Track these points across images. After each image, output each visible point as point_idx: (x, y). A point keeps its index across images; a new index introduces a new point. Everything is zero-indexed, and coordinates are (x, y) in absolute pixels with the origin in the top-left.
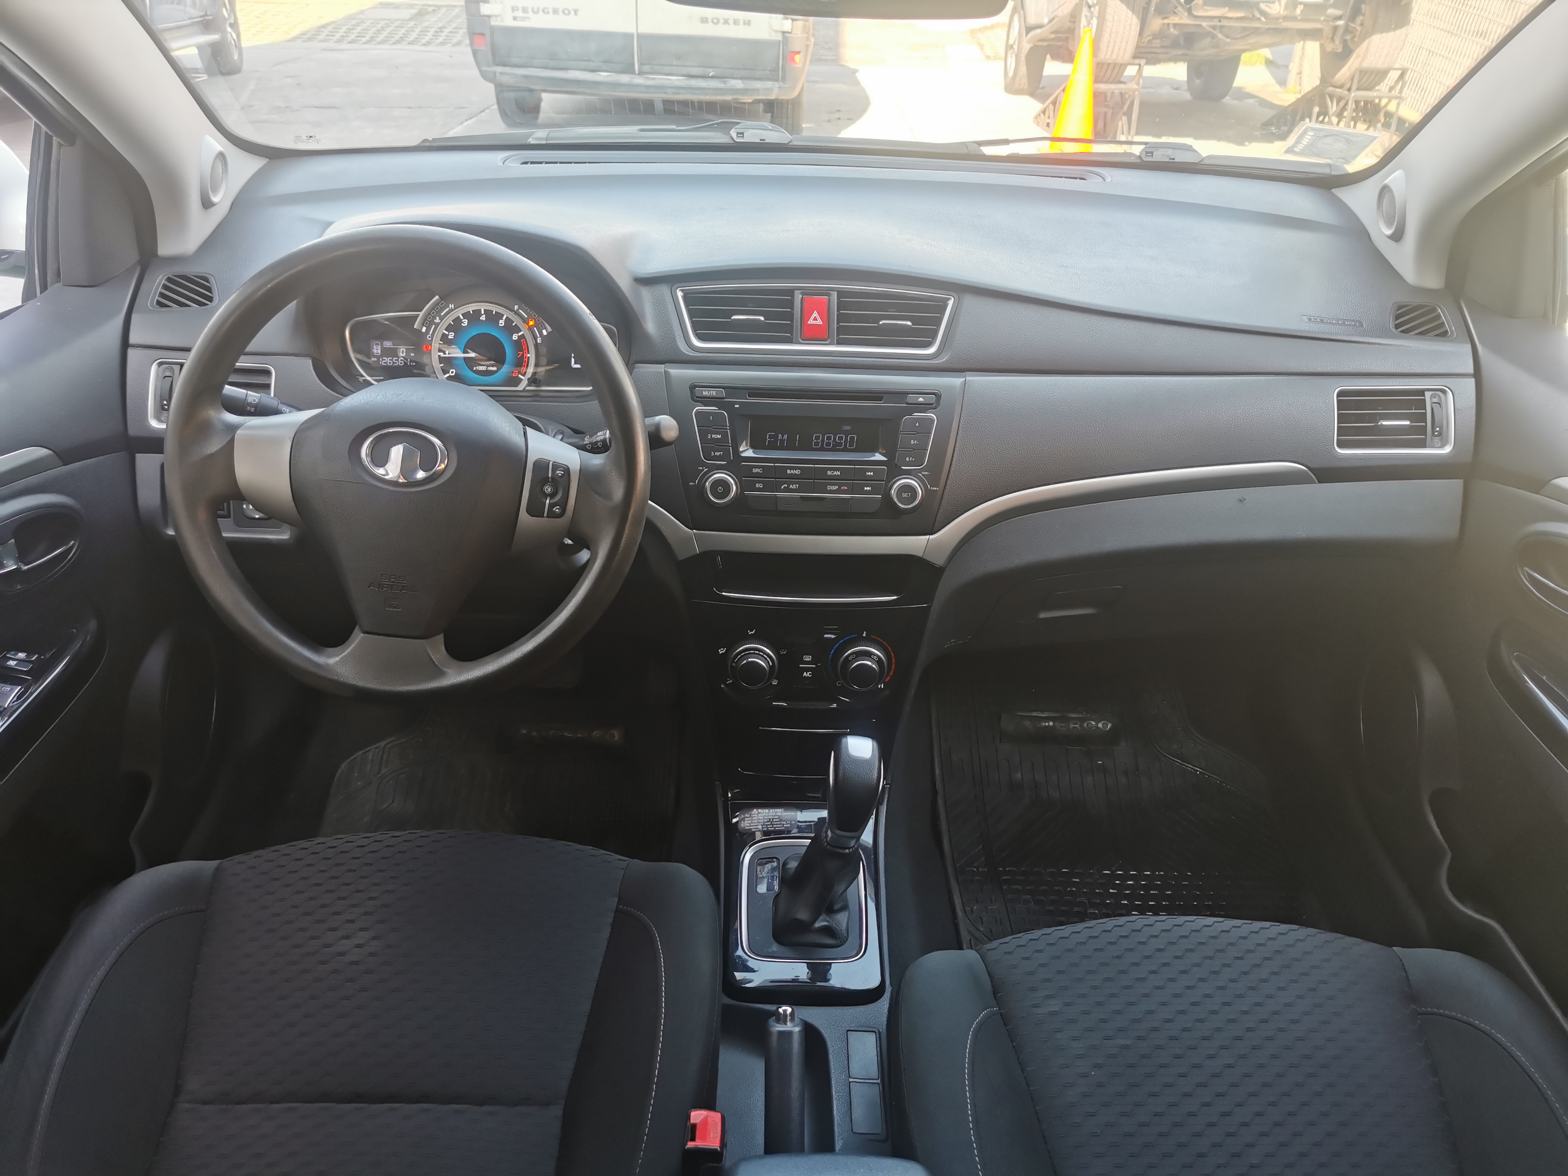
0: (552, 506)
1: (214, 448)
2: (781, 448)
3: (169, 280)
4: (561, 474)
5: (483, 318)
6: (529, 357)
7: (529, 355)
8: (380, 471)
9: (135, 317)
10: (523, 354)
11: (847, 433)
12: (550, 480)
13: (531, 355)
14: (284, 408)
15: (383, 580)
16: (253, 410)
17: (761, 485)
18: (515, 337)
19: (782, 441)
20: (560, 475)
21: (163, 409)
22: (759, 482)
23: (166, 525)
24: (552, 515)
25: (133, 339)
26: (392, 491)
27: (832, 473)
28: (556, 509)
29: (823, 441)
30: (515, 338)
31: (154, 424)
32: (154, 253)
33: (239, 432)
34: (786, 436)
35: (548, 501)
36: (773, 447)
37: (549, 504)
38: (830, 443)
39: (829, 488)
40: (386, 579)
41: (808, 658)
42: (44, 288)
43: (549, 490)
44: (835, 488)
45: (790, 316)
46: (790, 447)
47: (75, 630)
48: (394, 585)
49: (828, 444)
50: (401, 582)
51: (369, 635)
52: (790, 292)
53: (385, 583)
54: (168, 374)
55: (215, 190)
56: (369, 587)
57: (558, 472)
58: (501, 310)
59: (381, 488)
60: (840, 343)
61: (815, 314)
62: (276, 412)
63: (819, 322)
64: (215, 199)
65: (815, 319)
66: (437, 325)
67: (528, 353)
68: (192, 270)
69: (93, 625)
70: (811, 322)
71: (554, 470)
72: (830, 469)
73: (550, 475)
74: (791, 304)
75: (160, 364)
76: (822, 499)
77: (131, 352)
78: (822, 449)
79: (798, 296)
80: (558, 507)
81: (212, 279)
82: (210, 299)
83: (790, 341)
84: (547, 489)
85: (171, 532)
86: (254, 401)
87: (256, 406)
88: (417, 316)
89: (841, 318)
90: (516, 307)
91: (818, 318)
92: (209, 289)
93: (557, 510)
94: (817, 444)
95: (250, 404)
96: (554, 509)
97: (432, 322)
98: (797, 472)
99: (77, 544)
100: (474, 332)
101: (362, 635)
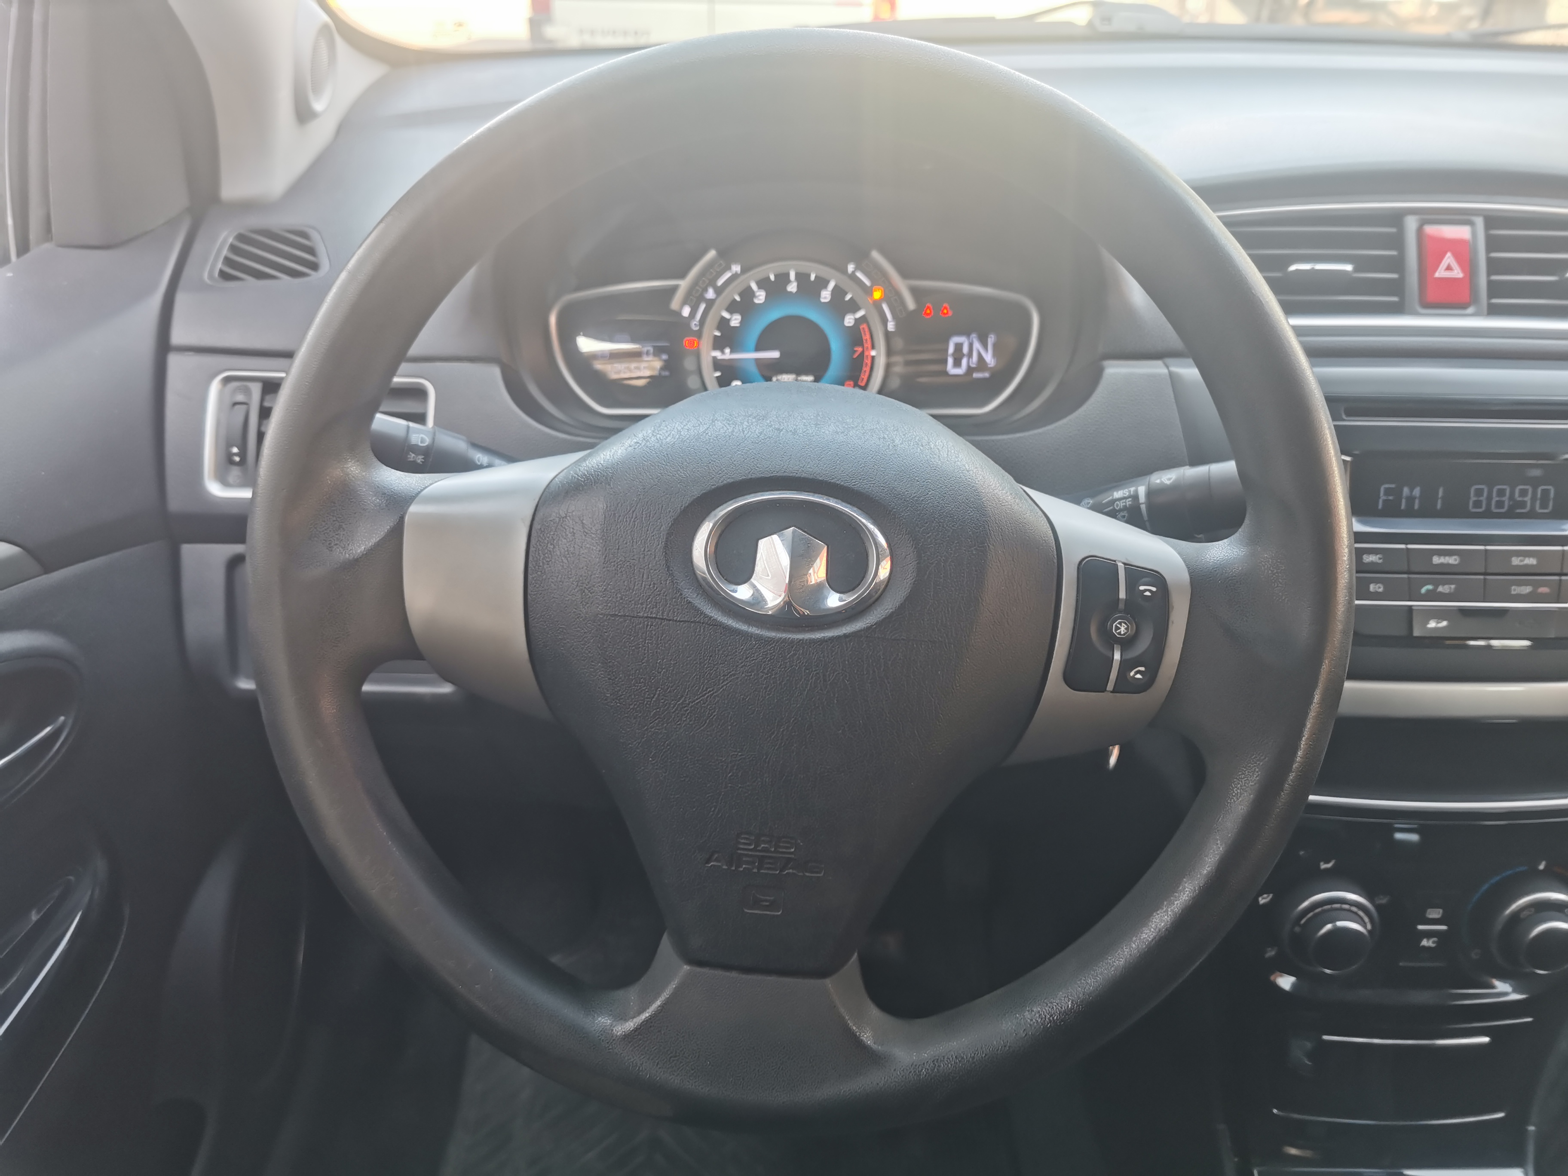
0: (1127, 665)
1: (359, 547)
2: (1410, 513)
3: (241, 237)
4: (1150, 591)
5: (792, 288)
6: (873, 357)
7: (873, 353)
8: (743, 593)
9: (181, 300)
10: (863, 352)
11: (1535, 482)
12: (1121, 606)
13: (879, 354)
14: (481, 457)
15: (742, 846)
16: (420, 459)
17: (1379, 588)
18: (849, 320)
19: (1411, 500)
20: (1147, 593)
21: (232, 462)
22: (1376, 581)
23: (235, 670)
24: (1124, 686)
25: (178, 337)
26: (769, 641)
27: (1521, 561)
28: (1136, 674)
29: (1489, 498)
30: (849, 322)
31: (215, 489)
32: (214, 198)
33: (413, 509)
34: (1417, 492)
35: (1117, 656)
36: (1392, 511)
37: (1122, 662)
38: (1503, 502)
39: (1515, 590)
40: (750, 844)
41: (1435, 913)
42: (23, 248)
43: (1123, 630)
44: (1527, 590)
45: (1398, 264)
46: (1427, 512)
47: (71, 878)
48: (766, 857)
49: (1500, 504)
50: (784, 850)
51: (705, 970)
52: (1396, 218)
53: (746, 852)
54: (240, 398)
55: (317, 90)
56: (708, 861)
57: (1142, 588)
58: (825, 271)
59: (738, 632)
60: (1494, 311)
61: (1449, 259)
62: (465, 465)
63: (1457, 273)
64: (318, 106)
65: (1449, 268)
66: (710, 303)
67: (873, 347)
68: (280, 221)
69: (100, 865)
70: (1440, 273)
71: (1131, 586)
72: (1518, 553)
73: (1122, 595)
74: (1397, 241)
75: (227, 380)
76: (1503, 612)
77: (174, 361)
78: (1488, 514)
79: (1411, 224)
80: (1142, 669)
81: (314, 235)
82: (315, 267)
83: (1397, 309)
84: (1117, 628)
85: (246, 684)
86: (423, 441)
87: (427, 452)
88: (675, 289)
89: (1494, 266)
90: (851, 268)
91: (1455, 265)
92: (311, 251)
93: (1139, 676)
94: (1478, 504)
95: (415, 449)
96: (1132, 674)
97: (701, 298)
98: (1452, 560)
99: (70, 722)
100: (775, 314)
101: (686, 968)
